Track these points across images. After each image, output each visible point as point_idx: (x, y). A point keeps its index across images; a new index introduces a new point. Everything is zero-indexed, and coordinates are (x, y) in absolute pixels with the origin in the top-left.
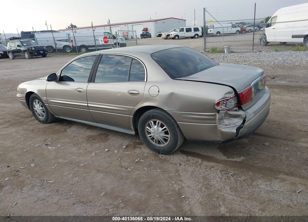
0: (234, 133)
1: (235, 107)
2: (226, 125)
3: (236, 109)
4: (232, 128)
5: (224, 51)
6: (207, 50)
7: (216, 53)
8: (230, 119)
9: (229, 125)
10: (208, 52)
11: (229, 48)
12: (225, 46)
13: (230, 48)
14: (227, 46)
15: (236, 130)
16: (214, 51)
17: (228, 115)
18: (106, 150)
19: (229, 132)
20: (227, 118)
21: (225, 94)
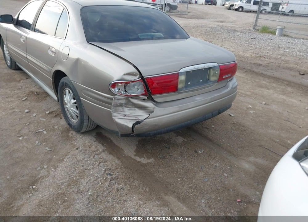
0: (128, 127)
1: (143, 95)
2: (125, 116)
3: (144, 99)
4: (129, 121)
5: (276, 33)
6: (257, 28)
7: (266, 33)
8: (134, 109)
9: (129, 116)
10: (258, 30)
11: (282, 30)
12: (278, 27)
13: (284, 30)
14: (280, 27)
15: (133, 124)
16: (265, 30)
17: (131, 103)
18: (27, 111)
19: (123, 125)
20: (130, 106)
21: (125, 74)
